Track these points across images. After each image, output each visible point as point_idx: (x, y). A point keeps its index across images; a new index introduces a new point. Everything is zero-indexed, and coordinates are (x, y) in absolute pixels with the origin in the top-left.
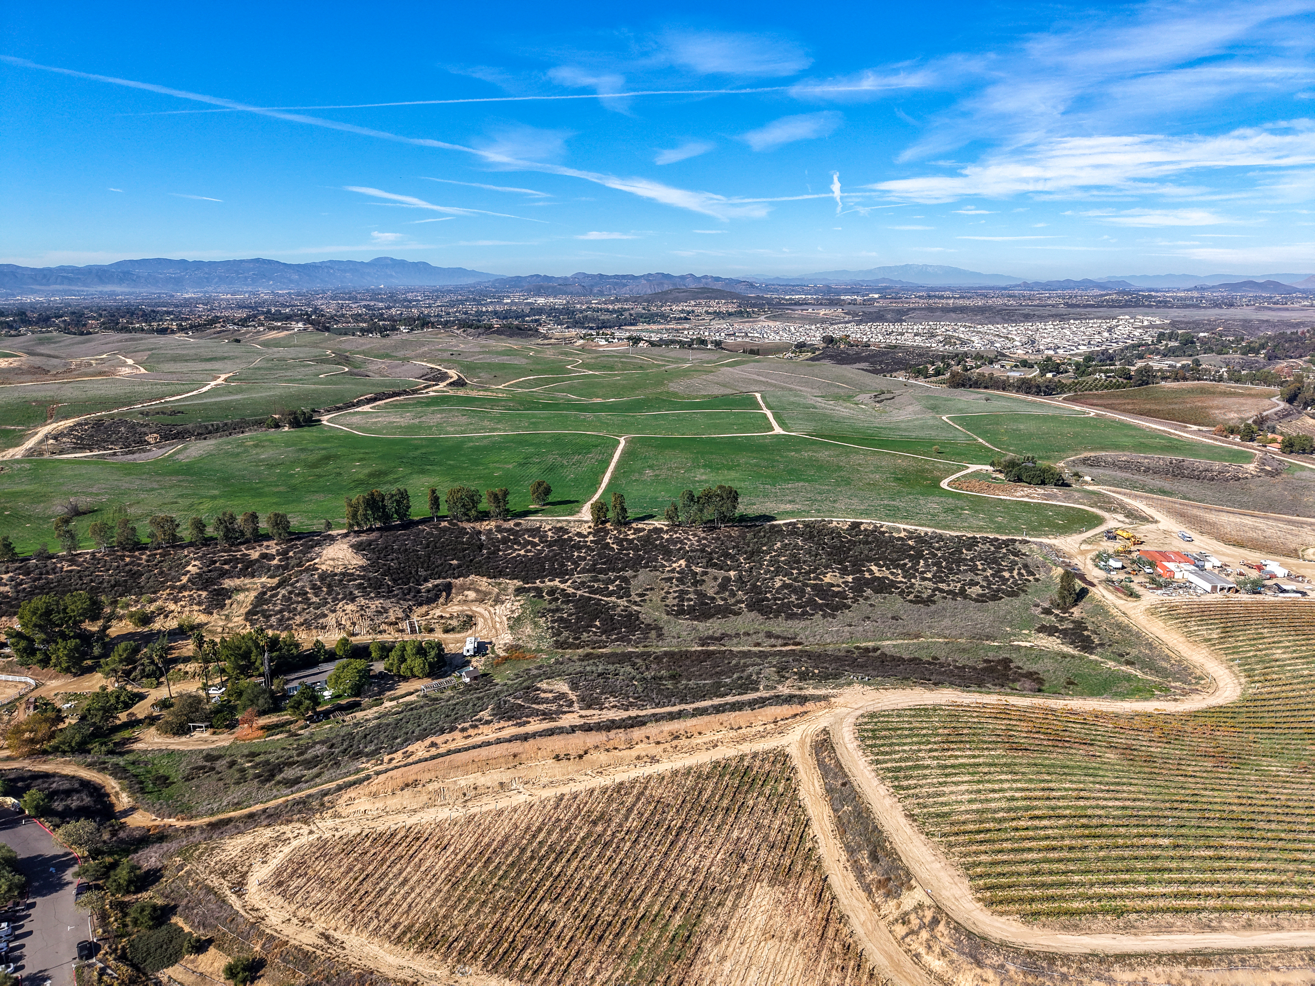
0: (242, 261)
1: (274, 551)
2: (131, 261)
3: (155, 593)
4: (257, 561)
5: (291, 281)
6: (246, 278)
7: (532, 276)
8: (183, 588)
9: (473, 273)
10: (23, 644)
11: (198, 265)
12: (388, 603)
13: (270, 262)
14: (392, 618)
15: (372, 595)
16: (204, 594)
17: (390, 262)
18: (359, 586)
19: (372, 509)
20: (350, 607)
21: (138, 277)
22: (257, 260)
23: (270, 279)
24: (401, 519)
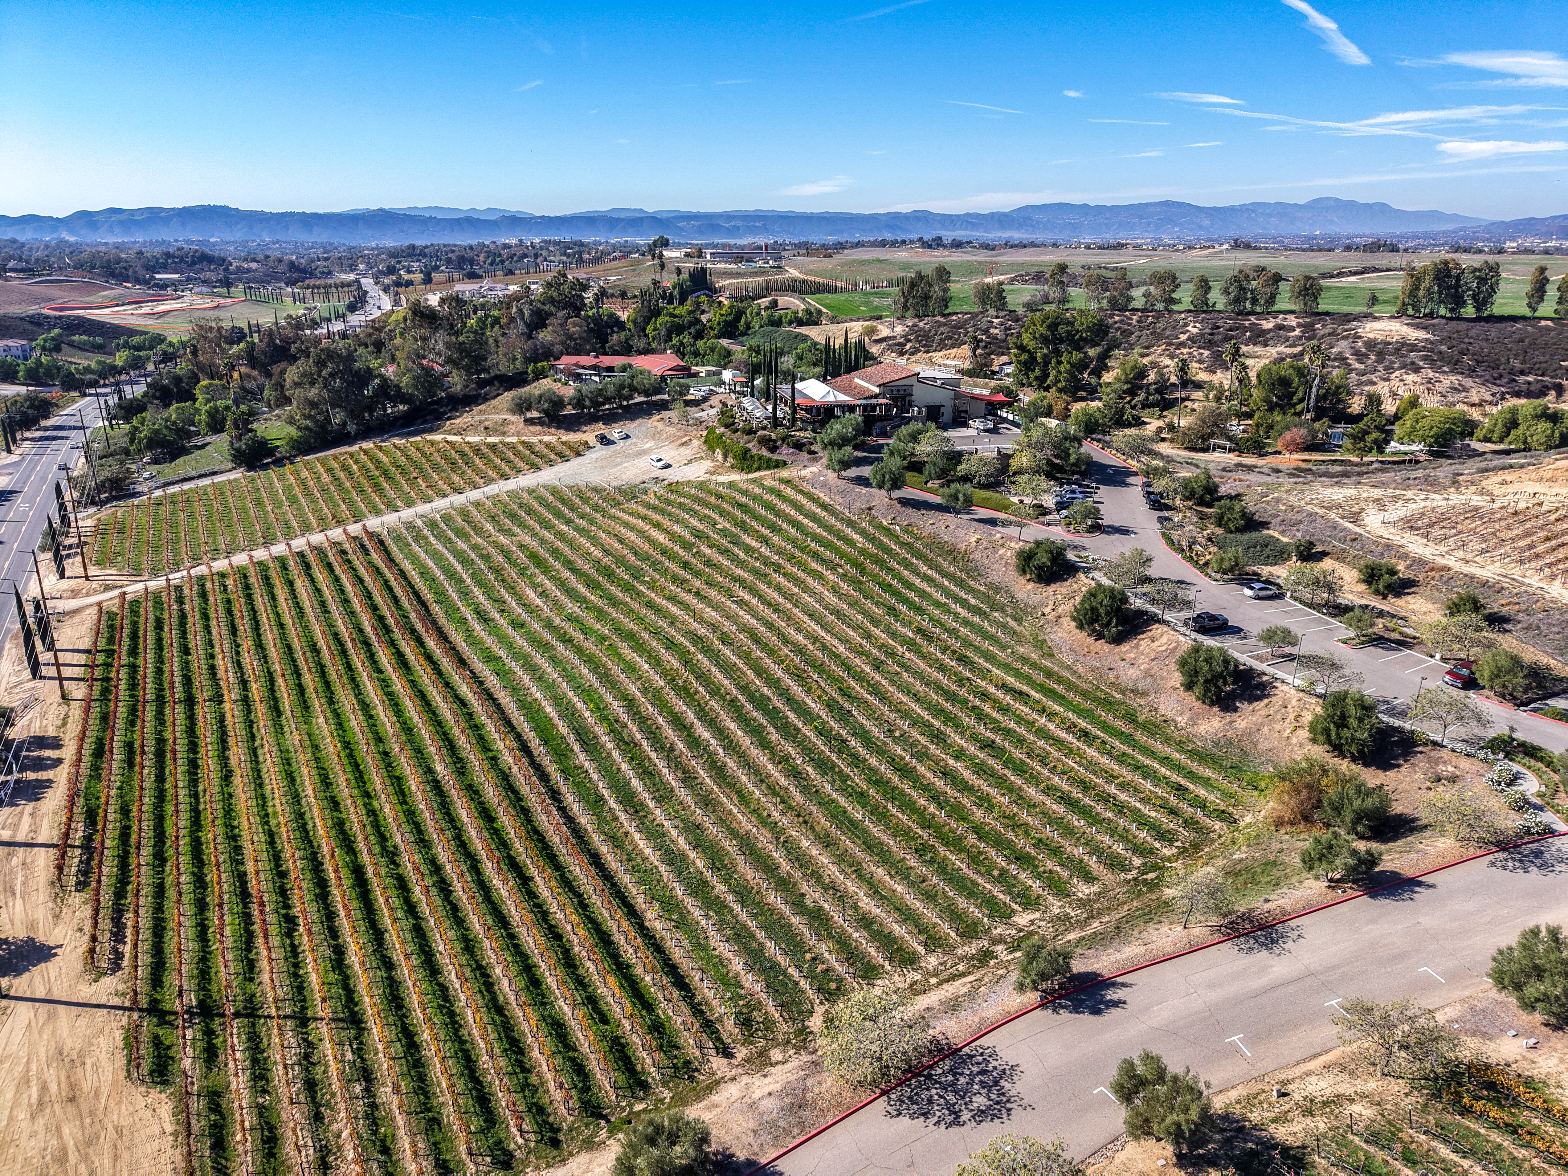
0: (1147, 204)
1: (1294, 324)
2: (1033, 207)
3: (1147, 348)
4: (1270, 330)
5: (1201, 227)
6: (1149, 224)
7: (1554, 218)
8: (1182, 345)
9: (1454, 217)
10: (1024, 357)
11: (1100, 209)
12: (1468, 382)
13: (1180, 204)
14: (1475, 399)
15: (1446, 369)
16: (1206, 353)
17: (1332, 203)
18: (1425, 358)
19: (1439, 286)
20: (1411, 378)
21: (1038, 222)
22: (1166, 203)
23: (1176, 225)
24: (1478, 309)
